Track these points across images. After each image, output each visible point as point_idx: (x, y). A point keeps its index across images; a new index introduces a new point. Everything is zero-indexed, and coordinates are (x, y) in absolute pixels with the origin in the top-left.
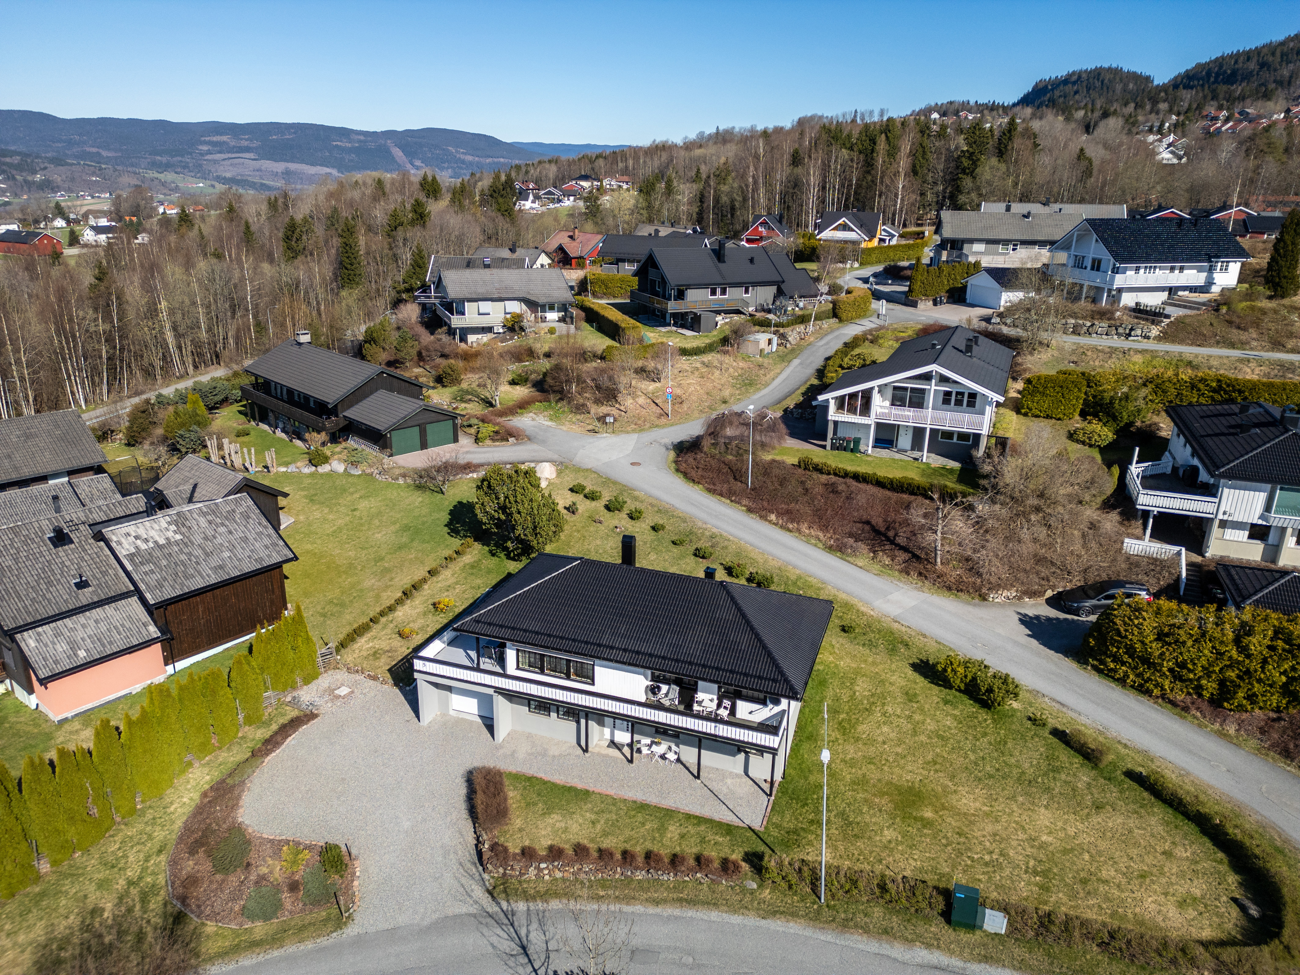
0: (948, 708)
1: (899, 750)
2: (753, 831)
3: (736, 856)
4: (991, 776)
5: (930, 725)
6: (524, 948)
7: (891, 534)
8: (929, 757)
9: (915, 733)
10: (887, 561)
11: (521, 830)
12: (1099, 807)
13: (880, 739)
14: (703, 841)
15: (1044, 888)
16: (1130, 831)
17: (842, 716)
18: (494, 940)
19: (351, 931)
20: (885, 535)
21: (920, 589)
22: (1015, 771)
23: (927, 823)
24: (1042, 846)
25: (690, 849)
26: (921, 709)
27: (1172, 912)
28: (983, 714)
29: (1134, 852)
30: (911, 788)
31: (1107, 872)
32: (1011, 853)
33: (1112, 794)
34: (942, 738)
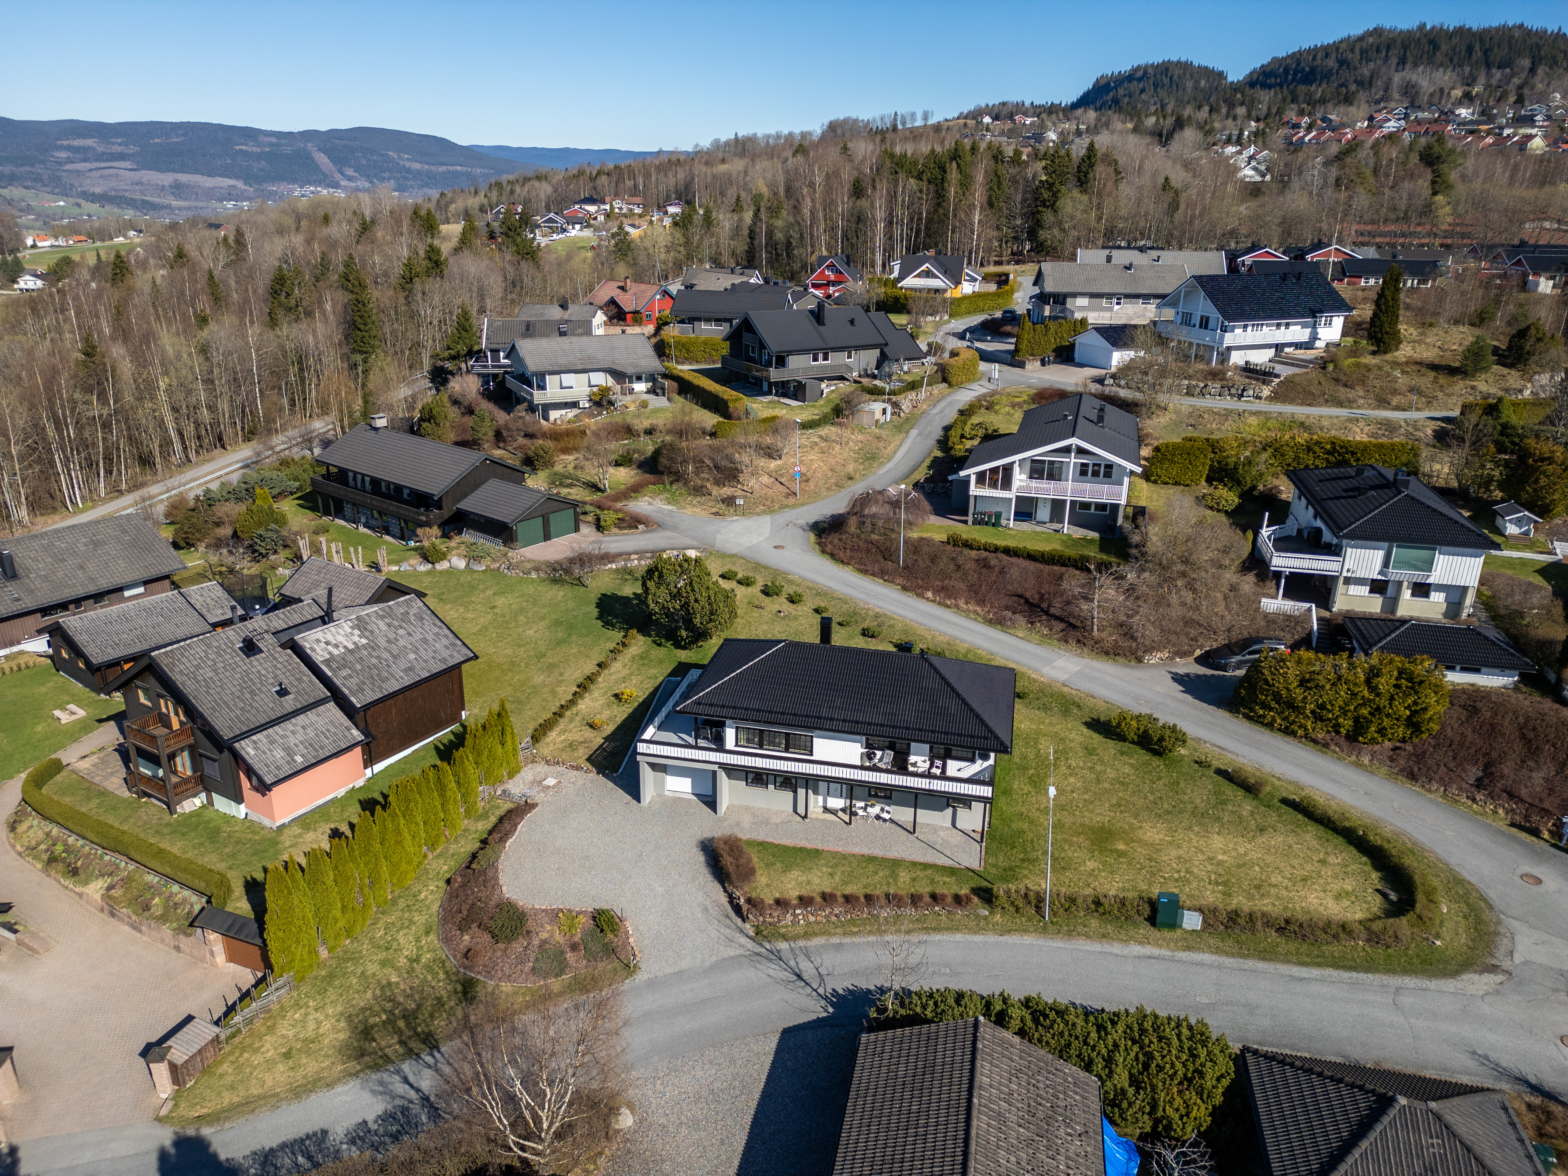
0: (1125, 758)
1: (1087, 797)
2: (973, 871)
3: (964, 891)
4: (1169, 812)
5: (1111, 774)
6: (799, 977)
7: (1044, 605)
8: (1114, 801)
9: (1098, 781)
10: (1046, 631)
11: (768, 886)
12: (1262, 830)
13: (1069, 789)
14: (932, 882)
15: (1227, 894)
16: (1290, 847)
17: (1031, 772)
18: (772, 972)
19: (641, 977)
20: (1038, 606)
21: (1080, 656)
22: (1189, 807)
23: (1121, 854)
24: (1220, 863)
25: (925, 889)
26: (1102, 761)
27: (1331, 903)
28: (1156, 761)
29: (1295, 862)
30: (1102, 828)
31: (1276, 879)
32: (1195, 870)
33: (1272, 818)
34: (1120, 783)
